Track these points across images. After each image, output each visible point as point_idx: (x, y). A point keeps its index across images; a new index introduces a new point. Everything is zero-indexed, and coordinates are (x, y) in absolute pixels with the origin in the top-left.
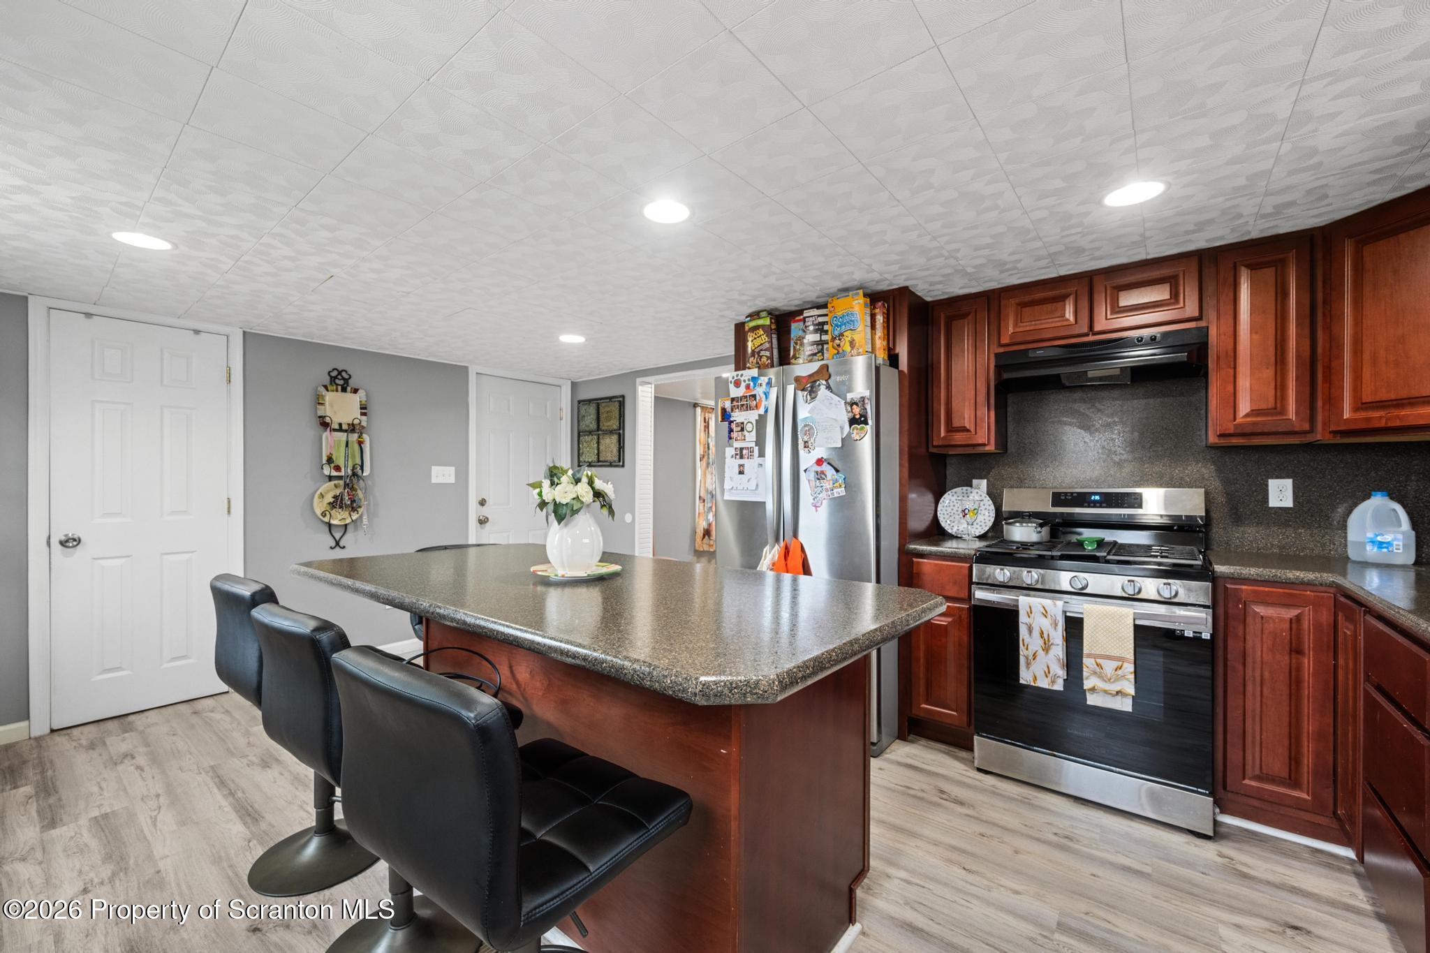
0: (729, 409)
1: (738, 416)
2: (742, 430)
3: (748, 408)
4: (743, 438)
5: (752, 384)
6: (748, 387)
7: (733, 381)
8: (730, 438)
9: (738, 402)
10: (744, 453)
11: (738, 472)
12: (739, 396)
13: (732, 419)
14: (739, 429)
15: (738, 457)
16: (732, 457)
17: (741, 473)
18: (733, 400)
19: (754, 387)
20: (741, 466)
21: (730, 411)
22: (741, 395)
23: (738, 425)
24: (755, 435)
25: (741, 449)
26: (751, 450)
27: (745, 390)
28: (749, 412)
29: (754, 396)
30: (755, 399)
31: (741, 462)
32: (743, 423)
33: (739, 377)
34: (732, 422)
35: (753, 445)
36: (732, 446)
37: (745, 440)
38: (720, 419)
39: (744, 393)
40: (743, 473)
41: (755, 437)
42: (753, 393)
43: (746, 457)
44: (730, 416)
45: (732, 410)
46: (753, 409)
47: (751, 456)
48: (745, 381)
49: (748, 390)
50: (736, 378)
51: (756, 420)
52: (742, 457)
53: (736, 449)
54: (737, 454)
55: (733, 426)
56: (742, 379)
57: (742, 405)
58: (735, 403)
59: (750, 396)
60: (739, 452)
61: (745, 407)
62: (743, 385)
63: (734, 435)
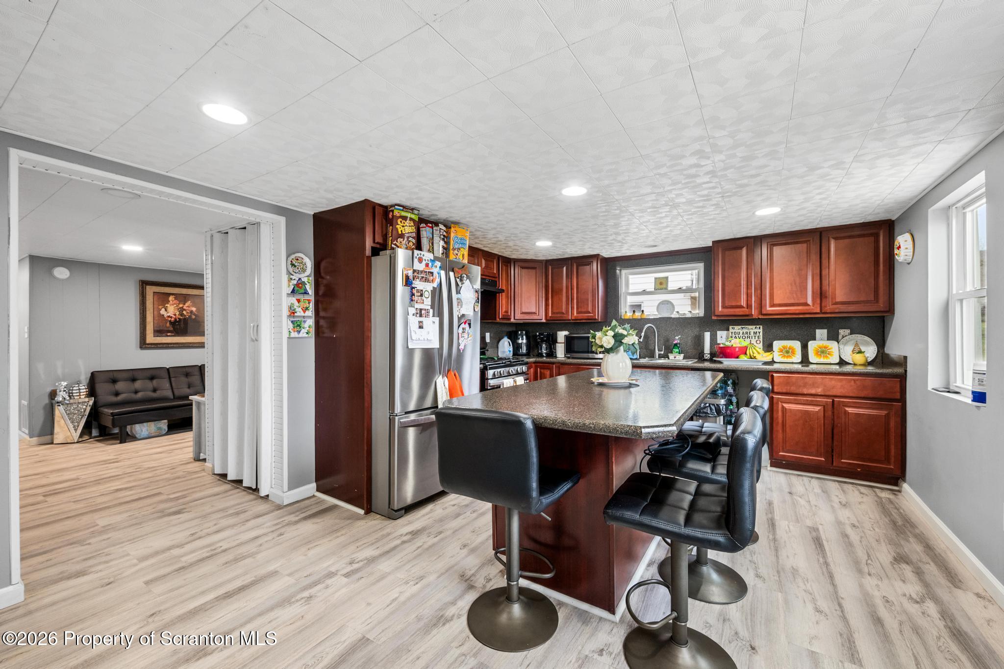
0: (411, 278)
1: (418, 284)
2: (421, 295)
3: (427, 280)
4: (422, 302)
5: (430, 264)
6: (427, 265)
7: (418, 257)
8: (412, 300)
9: (418, 273)
10: (423, 313)
11: (418, 327)
12: (420, 270)
13: (413, 286)
14: (419, 294)
15: (418, 315)
16: (413, 315)
17: (421, 327)
18: (414, 271)
19: (432, 267)
20: (420, 322)
21: (412, 280)
22: (422, 270)
23: (418, 291)
24: (430, 300)
25: (421, 310)
26: (427, 311)
27: (424, 267)
28: (427, 283)
29: (432, 273)
30: (433, 276)
31: (421, 319)
32: (422, 291)
33: (422, 256)
34: (414, 288)
35: (429, 307)
36: (414, 307)
37: (423, 303)
38: (404, 284)
39: (424, 269)
40: (423, 328)
41: (430, 302)
42: (431, 271)
43: (424, 315)
44: (412, 283)
45: (414, 279)
46: (430, 282)
47: (427, 316)
48: (425, 260)
49: (427, 267)
50: (419, 256)
51: (431, 290)
52: (421, 316)
53: (416, 309)
54: (417, 313)
55: (414, 291)
56: (424, 258)
57: (423, 277)
58: (416, 274)
59: (429, 272)
60: (419, 312)
61: (424, 279)
62: (424, 263)
63: (415, 298)
